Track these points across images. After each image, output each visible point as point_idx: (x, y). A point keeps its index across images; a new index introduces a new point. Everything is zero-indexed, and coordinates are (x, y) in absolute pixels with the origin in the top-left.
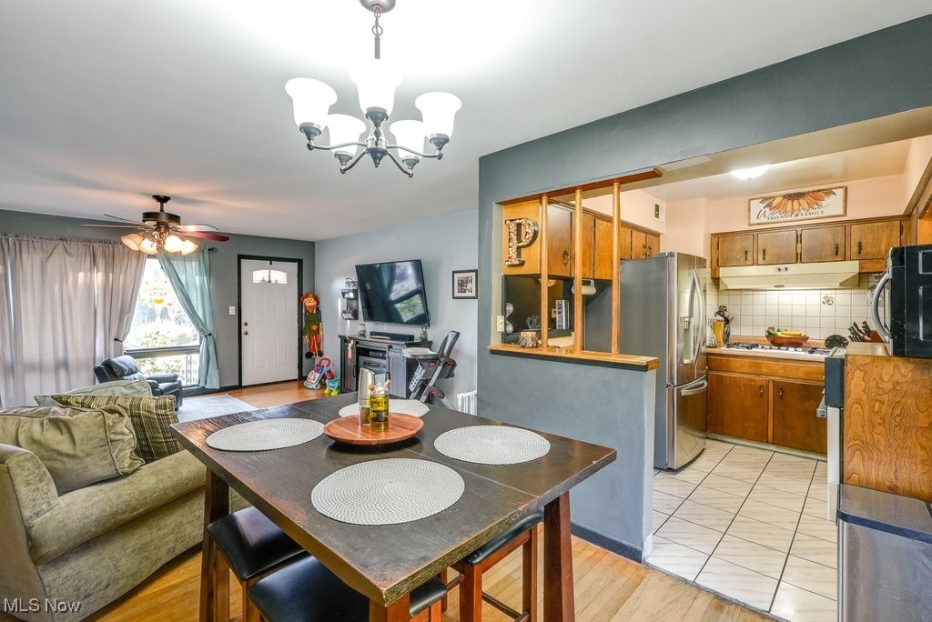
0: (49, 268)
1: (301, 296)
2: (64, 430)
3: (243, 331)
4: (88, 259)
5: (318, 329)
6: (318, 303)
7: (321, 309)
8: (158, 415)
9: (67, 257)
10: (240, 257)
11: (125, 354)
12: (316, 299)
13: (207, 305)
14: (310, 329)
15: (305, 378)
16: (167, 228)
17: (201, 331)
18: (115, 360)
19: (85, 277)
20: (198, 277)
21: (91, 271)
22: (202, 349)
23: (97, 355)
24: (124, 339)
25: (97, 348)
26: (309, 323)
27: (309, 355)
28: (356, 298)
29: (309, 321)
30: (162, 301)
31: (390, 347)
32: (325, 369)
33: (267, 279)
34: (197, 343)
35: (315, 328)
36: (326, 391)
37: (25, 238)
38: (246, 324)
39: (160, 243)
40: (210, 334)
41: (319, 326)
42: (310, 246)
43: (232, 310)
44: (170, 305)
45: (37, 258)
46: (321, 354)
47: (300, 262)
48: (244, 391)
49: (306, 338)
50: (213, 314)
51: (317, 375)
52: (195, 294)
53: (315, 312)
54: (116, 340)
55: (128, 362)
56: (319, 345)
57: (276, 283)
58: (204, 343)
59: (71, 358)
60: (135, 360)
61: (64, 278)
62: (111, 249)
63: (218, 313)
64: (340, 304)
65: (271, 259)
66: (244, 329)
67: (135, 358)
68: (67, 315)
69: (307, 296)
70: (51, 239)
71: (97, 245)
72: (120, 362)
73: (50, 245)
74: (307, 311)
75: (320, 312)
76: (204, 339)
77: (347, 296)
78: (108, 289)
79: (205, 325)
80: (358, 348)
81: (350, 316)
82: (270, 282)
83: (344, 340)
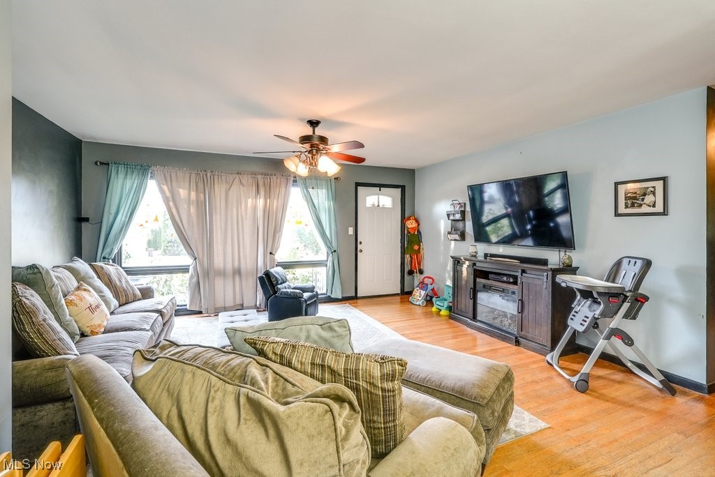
0: (230, 196)
1: (404, 219)
2: (272, 432)
3: (358, 250)
4: (254, 187)
5: (419, 248)
6: (419, 225)
7: (420, 230)
8: (383, 390)
9: (241, 186)
10: (358, 185)
11: (277, 266)
12: (417, 221)
13: (333, 226)
14: (412, 248)
15: (410, 293)
16: (318, 150)
17: (329, 247)
18: (272, 271)
19: (252, 203)
20: (326, 202)
21: (256, 198)
22: (329, 264)
23: (259, 266)
24: (276, 252)
25: (259, 260)
26: (411, 243)
27: (411, 273)
28: (463, 219)
29: (411, 242)
30: (301, 222)
31: (523, 271)
32: (430, 287)
33: (376, 204)
34: (325, 258)
35: (416, 247)
36: (434, 309)
37: (217, 173)
38: (361, 243)
39: (312, 164)
40: (335, 251)
41: (420, 246)
42: (411, 173)
43: (351, 231)
44: (306, 225)
45: (224, 188)
46: (421, 272)
47: (403, 188)
48: (359, 301)
49: (407, 257)
50: (337, 233)
51: (423, 293)
52: (324, 217)
53: (416, 233)
54: (271, 253)
55: (281, 273)
56: (419, 264)
57: (384, 208)
58: (330, 258)
59: (243, 266)
60: (285, 271)
61: (239, 203)
62: (269, 180)
63: (341, 232)
64: (444, 225)
65: (380, 186)
66: (359, 247)
67: (284, 268)
68: (241, 233)
69: (409, 219)
70: (232, 174)
71: (260, 177)
72: (276, 273)
73: (231, 178)
74: (409, 232)
75: (420, 233)
76: (331, 255)
77: (452, 218)
78: (267, 213)
79: (331, 243)
80: (475, 270)
81: (457, 237)
82: (378, 206)
83: (457, 262)
